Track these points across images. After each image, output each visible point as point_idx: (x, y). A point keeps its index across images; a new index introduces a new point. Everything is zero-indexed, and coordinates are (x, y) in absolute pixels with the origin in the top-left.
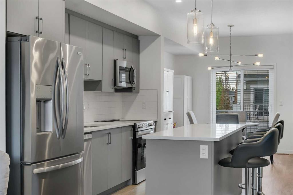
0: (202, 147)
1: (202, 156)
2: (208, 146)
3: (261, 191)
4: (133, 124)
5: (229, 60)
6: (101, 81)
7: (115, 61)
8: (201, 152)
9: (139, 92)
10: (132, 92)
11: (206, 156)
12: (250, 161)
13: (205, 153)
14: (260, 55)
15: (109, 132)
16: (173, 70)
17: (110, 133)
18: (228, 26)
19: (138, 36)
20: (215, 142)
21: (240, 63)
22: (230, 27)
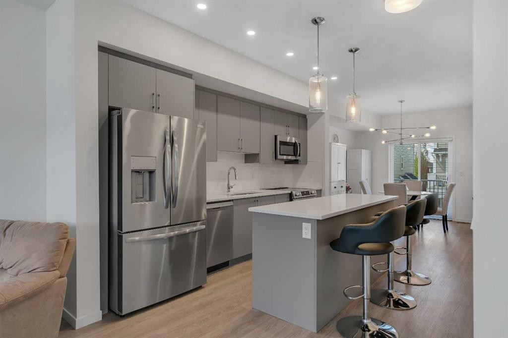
0: (305, 225)
1: (304, 236)
2: (310, 224)
3: (410, 269)
4: (290, 192)
5: (400, 133)
6: (259, 154)
7: (276, 137)
8: (304, 231)
9: (306, 164)
10: (298, 163)
11: (309, 237)
12: (360, 246)
13: (307, 232)
14: (433, 128)
15: (257, 199)
16: (345, 144)
17: (258, 201)
18: (399, 102)
19: (306, 116)
20: (318, 220)
21: (413, 136)
22: (400, 103)
